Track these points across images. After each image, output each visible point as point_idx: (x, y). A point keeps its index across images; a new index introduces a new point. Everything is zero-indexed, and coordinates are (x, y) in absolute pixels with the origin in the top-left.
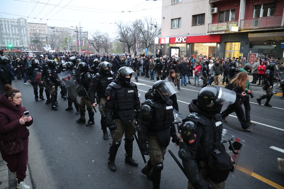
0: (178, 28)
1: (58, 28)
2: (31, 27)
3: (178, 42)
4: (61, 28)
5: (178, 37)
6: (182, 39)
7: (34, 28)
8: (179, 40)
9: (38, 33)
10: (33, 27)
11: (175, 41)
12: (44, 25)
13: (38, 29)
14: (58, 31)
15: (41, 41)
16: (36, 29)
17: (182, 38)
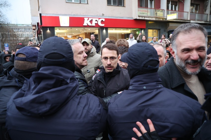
0: (80, 3)
3: (90, 24)
5: (89, 18)
6: (96, 21)
8: (91, 21)
11: (84, 23)
17: (97, 19)
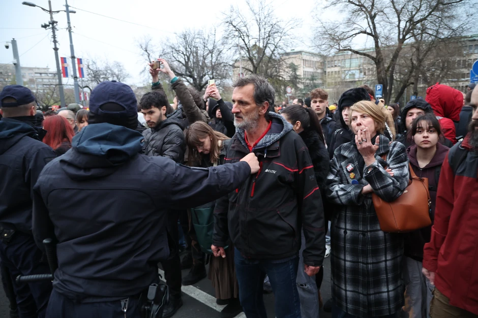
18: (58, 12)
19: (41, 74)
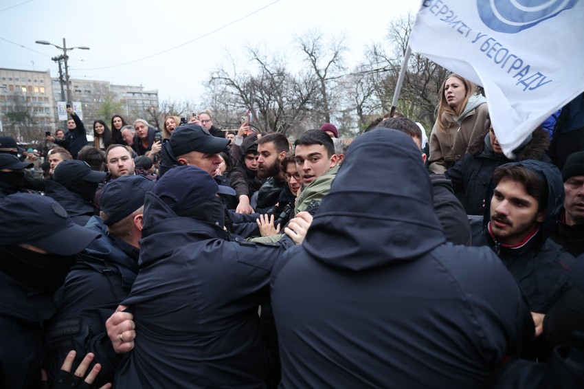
1: (79, 81)
2: (4, 79)
4: (88, 83)
7: (11, 83)
9: (25, 95)
10: (11, 79)
12: (41, 75)
13: (24, 86)
14: (80, 91)
15: (34, 117)
16: (17, 86)
18: (72, 49)
19: (134, 93)
